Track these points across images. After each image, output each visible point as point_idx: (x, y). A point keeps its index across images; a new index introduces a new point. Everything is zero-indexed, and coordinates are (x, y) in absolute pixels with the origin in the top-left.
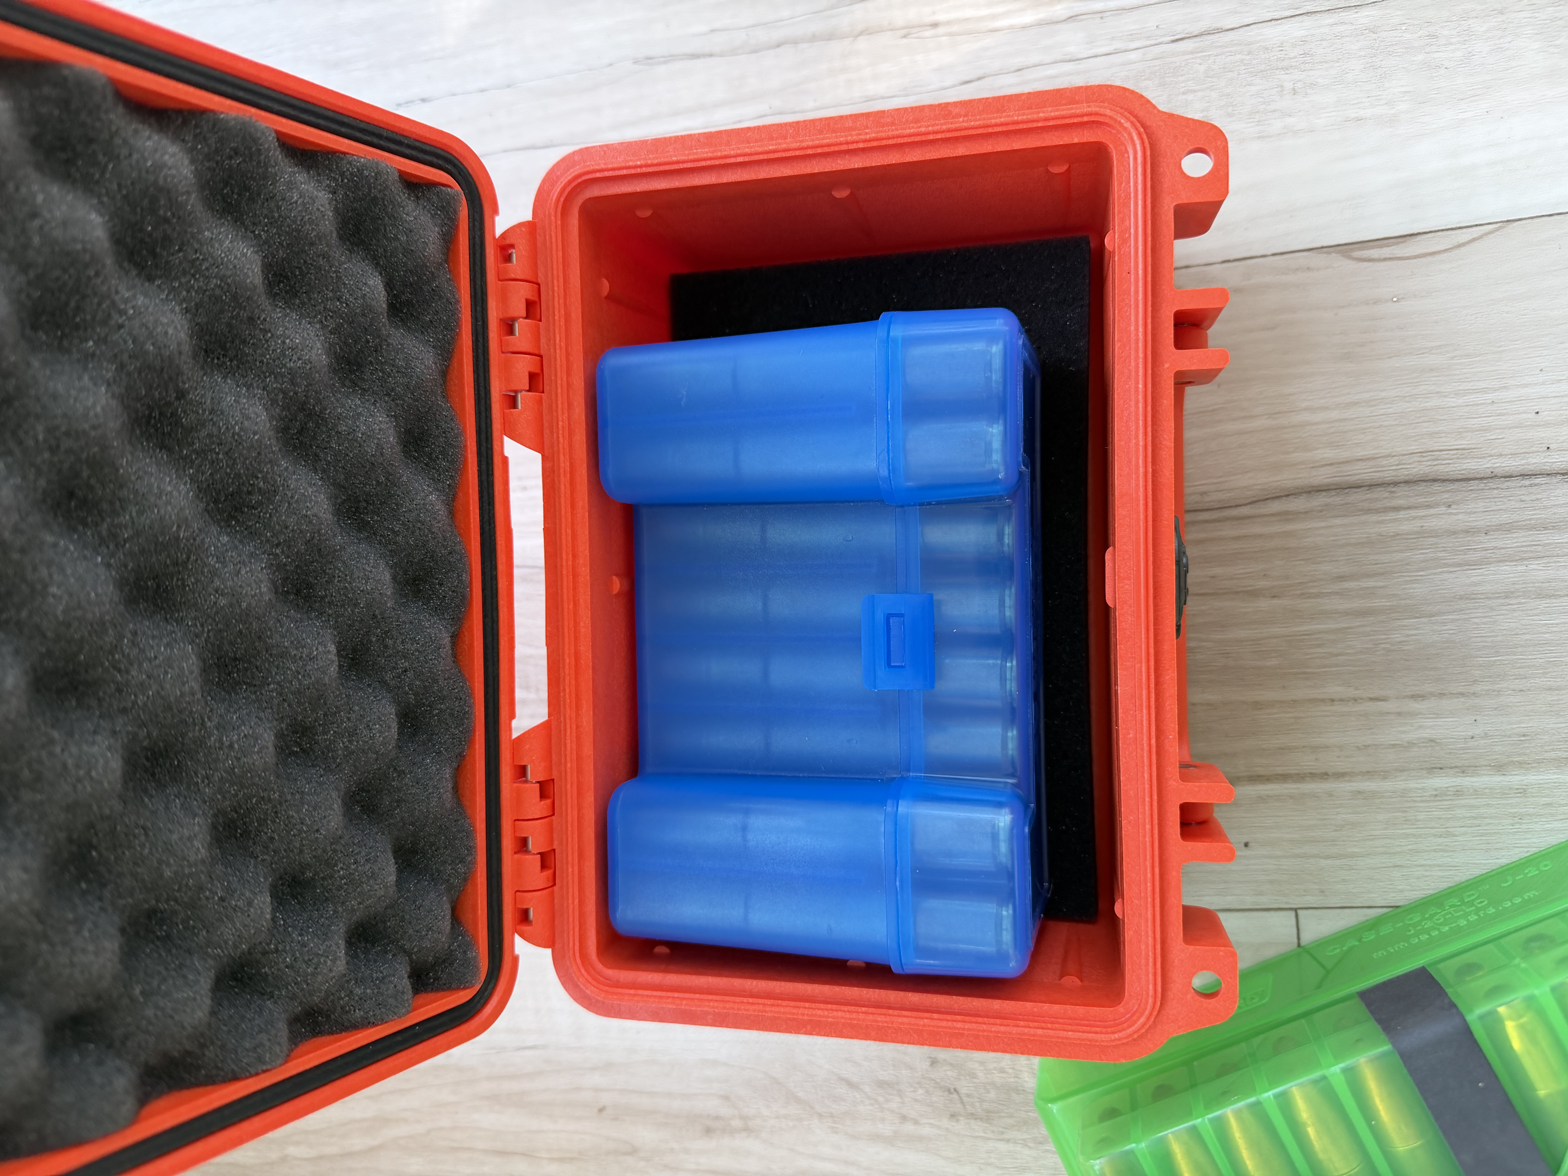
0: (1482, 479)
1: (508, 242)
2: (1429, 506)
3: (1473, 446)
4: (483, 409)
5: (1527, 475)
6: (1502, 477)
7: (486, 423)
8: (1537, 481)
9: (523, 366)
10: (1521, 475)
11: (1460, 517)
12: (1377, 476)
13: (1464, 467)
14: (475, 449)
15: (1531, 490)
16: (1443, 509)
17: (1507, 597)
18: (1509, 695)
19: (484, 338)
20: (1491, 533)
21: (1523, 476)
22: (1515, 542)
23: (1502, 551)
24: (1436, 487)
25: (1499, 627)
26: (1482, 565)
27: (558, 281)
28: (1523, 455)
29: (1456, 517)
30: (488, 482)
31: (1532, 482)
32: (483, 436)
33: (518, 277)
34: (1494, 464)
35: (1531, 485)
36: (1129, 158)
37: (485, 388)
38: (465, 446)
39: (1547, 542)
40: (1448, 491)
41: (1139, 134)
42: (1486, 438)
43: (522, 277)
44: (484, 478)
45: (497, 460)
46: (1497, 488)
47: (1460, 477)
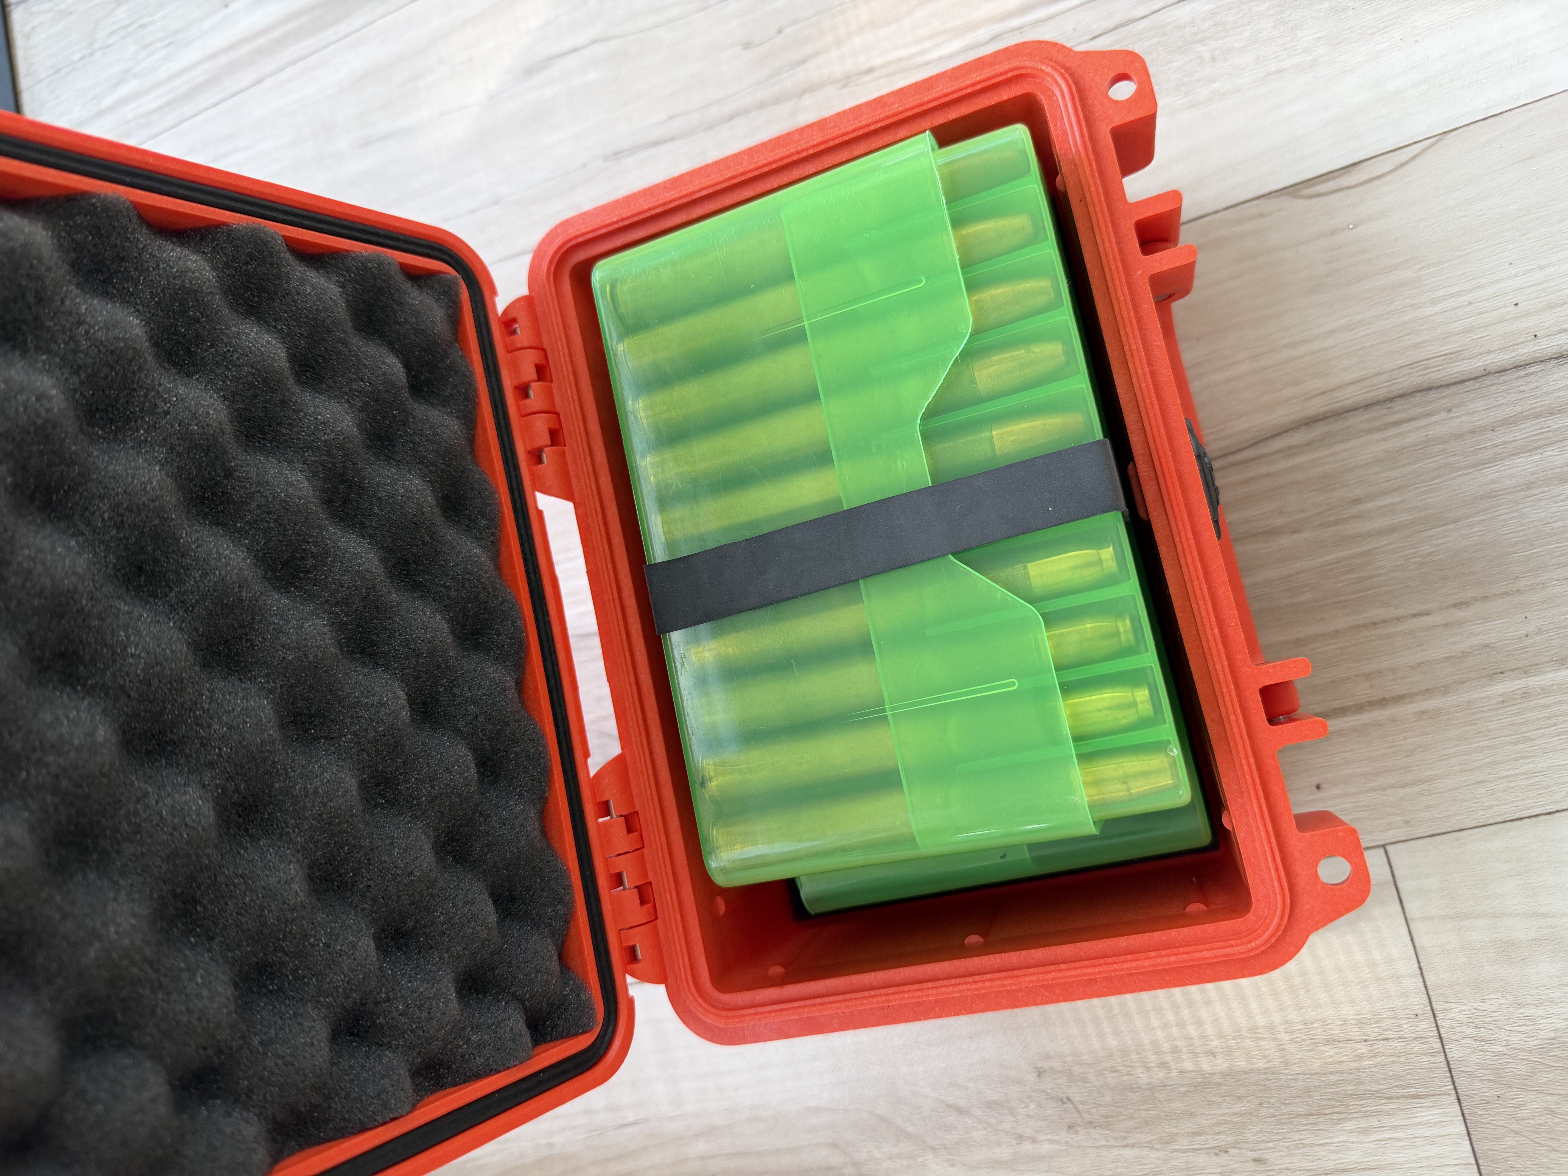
0: (1476, 378)
1: (510, 317)
2: (1429, 415)
3: (1460, 349)
4: (514, 469)
5: (1521, 366)
6: (1496, 373)
7: (517, 480)
8: (1532, 369)
9: (543, 424)
10: (1515, 367)
11: (1464, 419)
12: (1372, 396)
13: (1456, 370)
14: (510, 504)
15: (1528, 379)
16: (1443, 415)
17: (1528, 489)
18: (1555, 585)
19: (502, 405)
20: (1498, 429)
21: (1517, 367)
22: (1524, 433)
23: (1513, 444)
24: (1432, 395)
25: (1528, 520)
26: (1495, 462)
27: (561, 343)
28: (1512, 348)
29: (1459, 420)
30: (525, 535)
31: (1528, 371)
32: (516, 493)
33: (525, 346)
34: (1485, 361)
35: (1527, 375)
37: (511, 450)
38: (501, 502)
39: (1557, 426)
40: (1445, 397)
41: (1062, 75)
42: (1471, 339)
43: (528, 345)
44: (522, 529)
45: (533, 514)
46: (1494, 384)
47: (1454, 380)
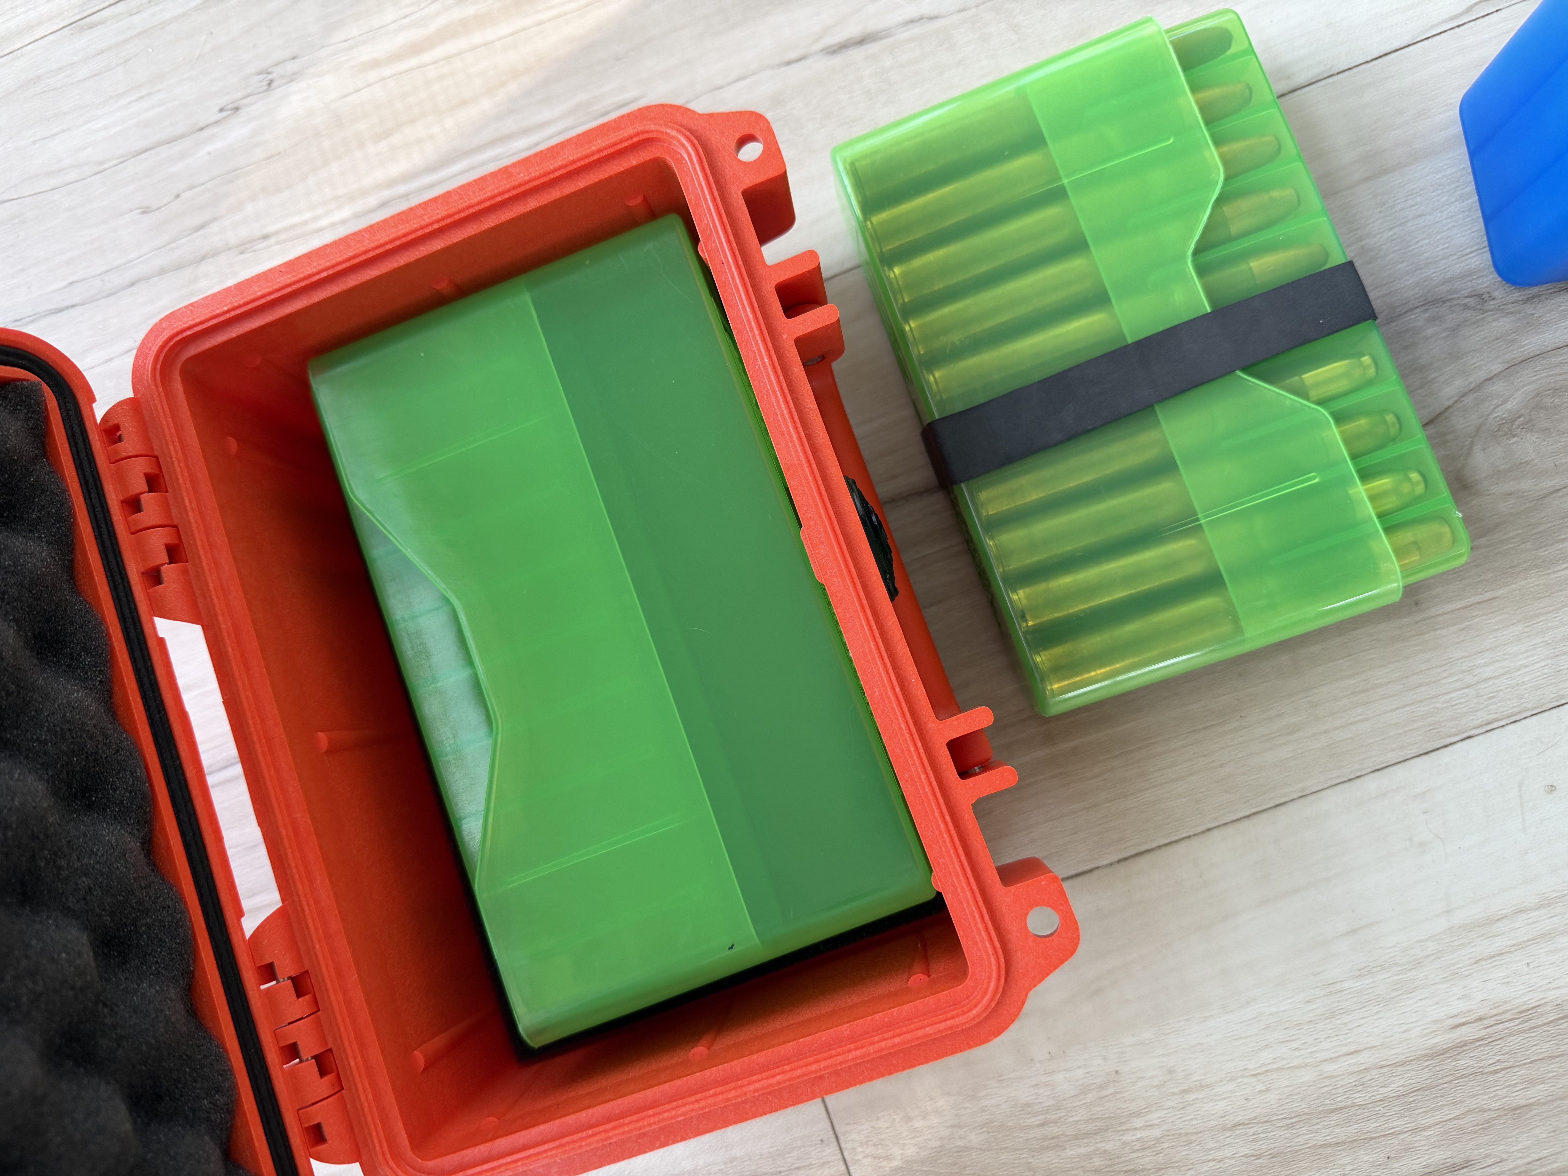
1: (111, 423)
4: (122, 594)
7: (130, 609)
9: (158, 541)
14: (120, 635)
19: (107, 524)
27: (174, 445)
30: (147, 669)
32: (129, 622)
33: (130, 454)
36: (687, 163)
37: (120, 573)
38: (108, 635)
41: (687, 138)
43: (135, 453)
44: (140, 664)
45: (152, 643)
